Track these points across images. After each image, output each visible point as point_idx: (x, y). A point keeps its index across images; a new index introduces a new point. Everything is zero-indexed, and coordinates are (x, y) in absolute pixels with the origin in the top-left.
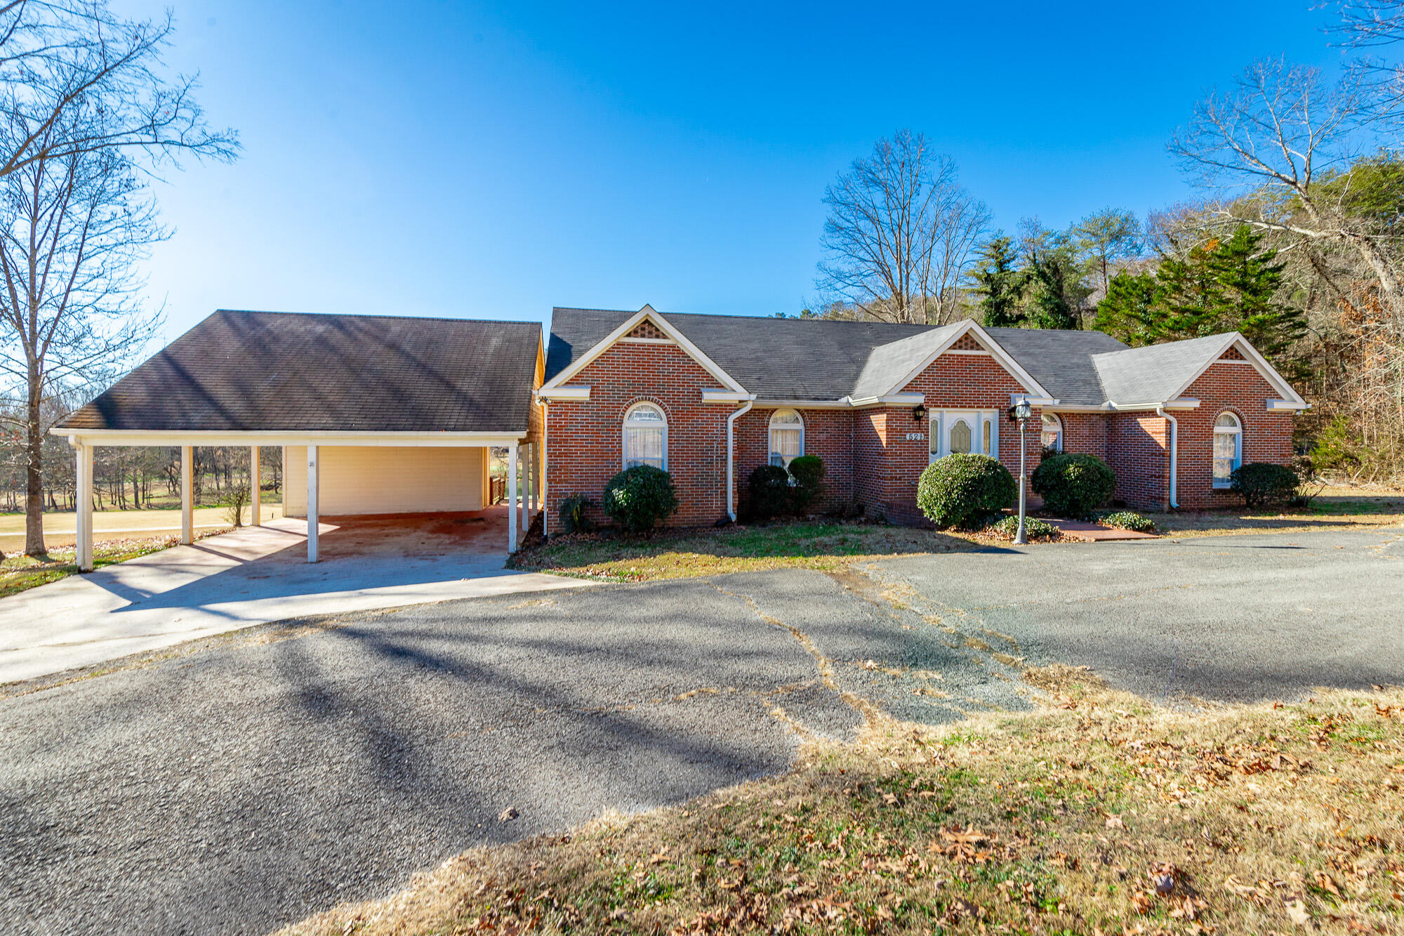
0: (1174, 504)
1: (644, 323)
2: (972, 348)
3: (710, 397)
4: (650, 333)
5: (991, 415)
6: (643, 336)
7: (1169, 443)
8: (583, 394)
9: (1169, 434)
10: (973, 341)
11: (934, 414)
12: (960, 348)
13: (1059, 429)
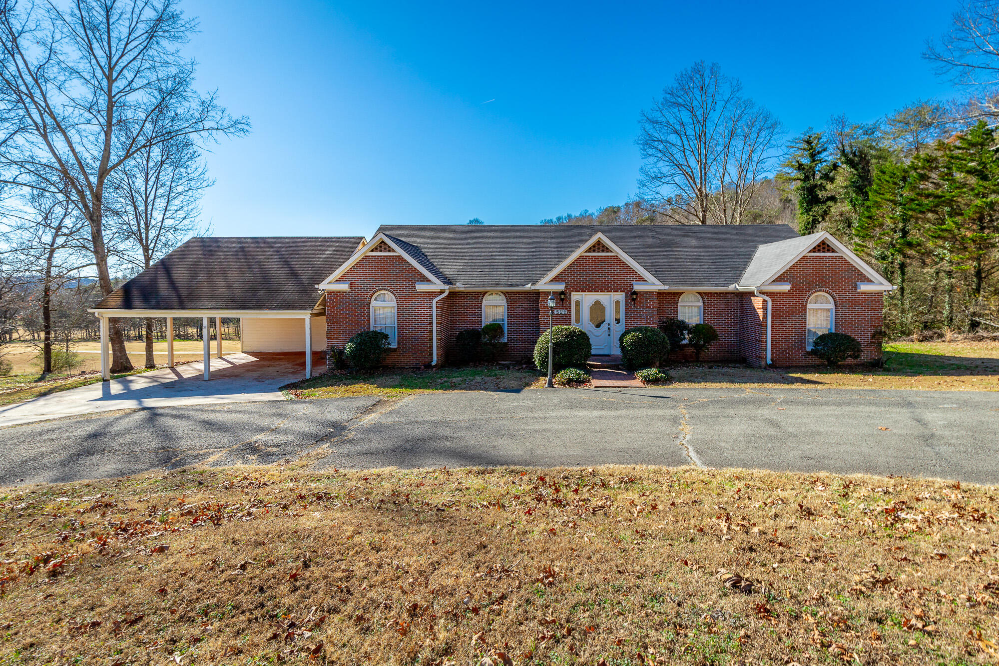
0: (769, 362)
1: (381, 243)
2: (603, 251)
3: (421, 287)
4: (385, 249)
5: (620, 296)
6: (381, 251)
7: (765, 316)
8: (345, 287)
9: (765, 309)
10: (604, 246)
11: (575, 296)
12: (594, 251)
13: (701, 304)
